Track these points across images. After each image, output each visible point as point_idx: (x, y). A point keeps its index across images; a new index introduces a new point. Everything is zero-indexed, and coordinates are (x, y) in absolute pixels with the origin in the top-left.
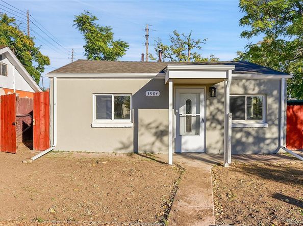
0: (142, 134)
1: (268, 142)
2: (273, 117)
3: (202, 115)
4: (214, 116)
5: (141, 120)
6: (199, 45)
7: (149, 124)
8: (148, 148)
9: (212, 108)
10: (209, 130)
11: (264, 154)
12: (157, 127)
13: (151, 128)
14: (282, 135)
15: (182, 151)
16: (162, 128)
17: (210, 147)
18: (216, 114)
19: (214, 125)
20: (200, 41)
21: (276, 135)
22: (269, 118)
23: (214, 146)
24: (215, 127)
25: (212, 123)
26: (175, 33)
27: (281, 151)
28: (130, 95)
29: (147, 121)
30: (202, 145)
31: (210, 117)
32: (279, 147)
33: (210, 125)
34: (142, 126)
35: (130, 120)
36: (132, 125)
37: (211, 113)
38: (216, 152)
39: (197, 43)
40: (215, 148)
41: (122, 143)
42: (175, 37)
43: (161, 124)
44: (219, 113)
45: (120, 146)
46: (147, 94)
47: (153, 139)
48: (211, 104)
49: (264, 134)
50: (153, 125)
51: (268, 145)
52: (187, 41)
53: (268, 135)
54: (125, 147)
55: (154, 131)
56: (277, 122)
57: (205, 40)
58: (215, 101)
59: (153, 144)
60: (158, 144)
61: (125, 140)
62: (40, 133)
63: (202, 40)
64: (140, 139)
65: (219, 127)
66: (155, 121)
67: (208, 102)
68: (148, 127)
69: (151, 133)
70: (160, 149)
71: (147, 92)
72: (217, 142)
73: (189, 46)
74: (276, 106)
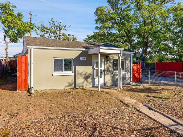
0: (78, 78)
1: (127, 79)
2: (128, 69)
3: (103, 69)
4: (108, 69)
5: (78, 72)
6: (66, 28)
7: (82, 73)
8: (81, 85)
9: (107, 65)
10: (106, 75)
11: (126, 85)
12: (85, 75)
13: (82, 75)
14: (131, 76)
15: (95, 86)
16: (87, 75)
17: (107, 83)
18: (109, 68)
19: (108, 73)
20: (66, 26)
21: (129, 76)
22: (127, 69)
23: (108, 82)
24: (108, 74)
25: (107, 72)
26: (52, 20)
27: (131, 83)
28: (71, 59)
29: (80, 72)
30: (103, 82)
31: (107, 69)
32: (130, 81)
33: (107, 73)
34: (78, 74)
35: (72, 72)
36: (73, 74)
37: (107, 67)
38: (109, 85)
39: (65, 27)
40: (108, 83)
41: (69, 83)
42: (52, 22)
43: (86, 73)
44: (110, 67)
45: (68, 84)
46: (80, 59)
47: (83, 80)
48: (107, 63)
49: (126, 76)
50: (83, 74)
51: (127, 80)
52: (59, 25)
53: (127, 77)
54: (70, 85)
55: (83, 76)
56: (129, 71)
57: (69, 26)
58: (109, 62)
59: (83, 82)
60: (85, 82)
61: (70, 81)
62: (22, 80)
63: (67, 26)
64: (77, 80)
65: (110, 73)
66: (84, 71)
67: (106, 63)
68: (81, 74)
69: (82, 77)
70: (86, 85)
71: (80, 58)
72: (109, 80)
73: (60, 28)
74: (129, 64)
